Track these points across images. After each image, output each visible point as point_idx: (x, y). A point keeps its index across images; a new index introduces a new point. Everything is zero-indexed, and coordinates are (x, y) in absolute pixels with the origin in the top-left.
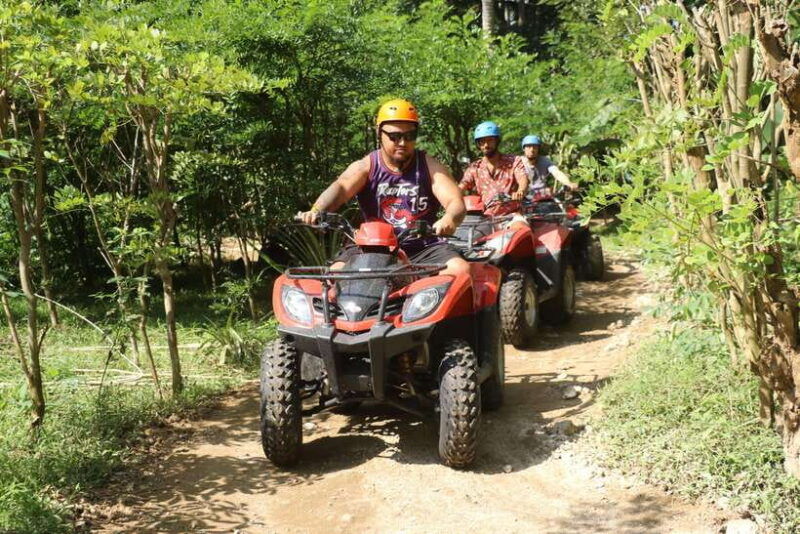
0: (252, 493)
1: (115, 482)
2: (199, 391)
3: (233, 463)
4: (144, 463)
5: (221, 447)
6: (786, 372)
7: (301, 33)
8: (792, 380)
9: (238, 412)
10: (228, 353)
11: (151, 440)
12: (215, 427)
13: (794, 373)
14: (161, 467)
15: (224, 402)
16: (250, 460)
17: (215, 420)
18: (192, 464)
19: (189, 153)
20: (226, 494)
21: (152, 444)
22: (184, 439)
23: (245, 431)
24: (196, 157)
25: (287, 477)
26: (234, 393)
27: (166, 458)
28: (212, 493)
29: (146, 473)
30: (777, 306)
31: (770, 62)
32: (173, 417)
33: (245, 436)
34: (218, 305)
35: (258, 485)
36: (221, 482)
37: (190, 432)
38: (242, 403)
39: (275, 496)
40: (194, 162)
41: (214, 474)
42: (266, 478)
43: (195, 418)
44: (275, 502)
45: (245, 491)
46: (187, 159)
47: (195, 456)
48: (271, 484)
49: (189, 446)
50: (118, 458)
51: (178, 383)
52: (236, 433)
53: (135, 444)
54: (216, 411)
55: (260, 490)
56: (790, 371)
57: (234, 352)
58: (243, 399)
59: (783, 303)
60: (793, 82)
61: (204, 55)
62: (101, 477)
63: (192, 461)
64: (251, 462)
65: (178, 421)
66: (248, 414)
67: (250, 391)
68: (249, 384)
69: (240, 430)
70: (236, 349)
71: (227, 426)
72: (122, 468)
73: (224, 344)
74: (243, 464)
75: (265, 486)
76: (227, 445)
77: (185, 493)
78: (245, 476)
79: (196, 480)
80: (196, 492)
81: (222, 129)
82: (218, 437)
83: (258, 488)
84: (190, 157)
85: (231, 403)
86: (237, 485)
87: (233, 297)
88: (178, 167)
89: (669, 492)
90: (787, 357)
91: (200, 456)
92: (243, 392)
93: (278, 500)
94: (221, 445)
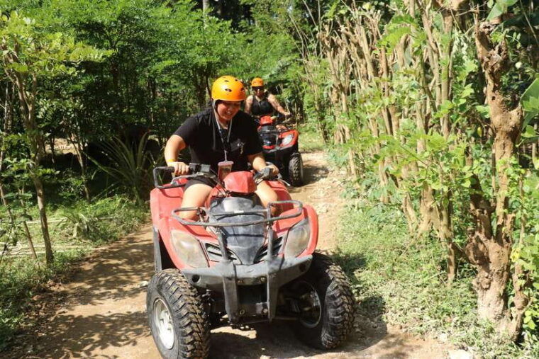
0: (120, 346)
1: (18, 345)
2: (64, 259)
3: (101, 320)
4: (37, 325)
5: (89, 306)
6: (485, 254)
7: (115, 19)
8: (488, 259)
9: (93, 274)
10: (79, 229)
11: (39, 306)
12: (81, 288)
13: (490, 254)
14: (49, 327)
15: (83, 267)
16: (112, 316)
17: (79, 281)
18: (72, 323)
19: (49, 100)
20: (102, 349)
21: (40, 308)
22: (61, 301)
23: (103, 290)
24: (54, 103)
25: (141, 329)
26: (87, 259)
27: (52, 319)
28: (92, 349)
29: (40, 335)
30: (479, 211)
31: (482, 51)
32: (50, 282)
33: (103, 294)
34: (65, 193)
35: (123, 338)
36: (96, 338)
37: (64, 294)
38: (94, 267)
39: (136, 347)
40: (52, 106)
41: (90, 331)
42: (127, 331)
43: (65, 282)
44: (138, 352)
45: (115, 344)
46: (48, 104)
47: (72, 316)
48: (131, 336)
49: (68, 307)
50: (17, 323)
51: (50, 256)
52: (97, 292)
53: (28, 309)
54: (78, 274)
55: (125, 342)
56: (488, 253)
57: (82, 228)
58: (95, 264)
59: (483, 209)
60: (499, 65)
61: (59, 34)
62: (7, 341)
63: (72, 321)
64: (114, 318)
65: (54, 286)
66: (100, 275)
67: (98, 257)
68: (96, 251)
69: (98, 289)
70: (83, 225)
71: (89, 287)
72: (21, 331)
73: (75, 223)
74: (108, 320)
75: (128, 339)
76: (93, 304)
77: (72, 350)
78: (111, 330)
79: (77, 338)
80: (80, 348)
81: (65, 81)
82: (85, 298)
83: (123, 341)
84: (50, 103)
85: (87, 267)
86: (108, 340)
87: (74, 187)
88: (42, 109)
89: (404, 330)
90: (486, 244)
91: (76, 316)
92: (94, 257)
93: (139, 350)
94: (89, 304)
